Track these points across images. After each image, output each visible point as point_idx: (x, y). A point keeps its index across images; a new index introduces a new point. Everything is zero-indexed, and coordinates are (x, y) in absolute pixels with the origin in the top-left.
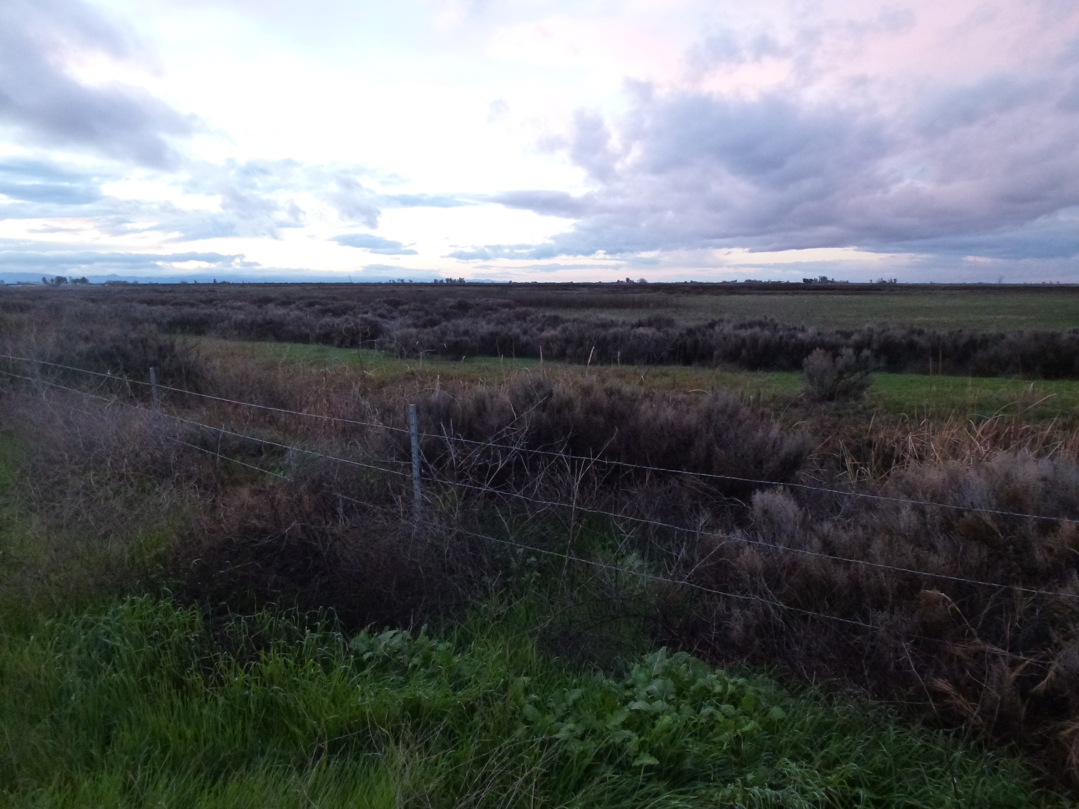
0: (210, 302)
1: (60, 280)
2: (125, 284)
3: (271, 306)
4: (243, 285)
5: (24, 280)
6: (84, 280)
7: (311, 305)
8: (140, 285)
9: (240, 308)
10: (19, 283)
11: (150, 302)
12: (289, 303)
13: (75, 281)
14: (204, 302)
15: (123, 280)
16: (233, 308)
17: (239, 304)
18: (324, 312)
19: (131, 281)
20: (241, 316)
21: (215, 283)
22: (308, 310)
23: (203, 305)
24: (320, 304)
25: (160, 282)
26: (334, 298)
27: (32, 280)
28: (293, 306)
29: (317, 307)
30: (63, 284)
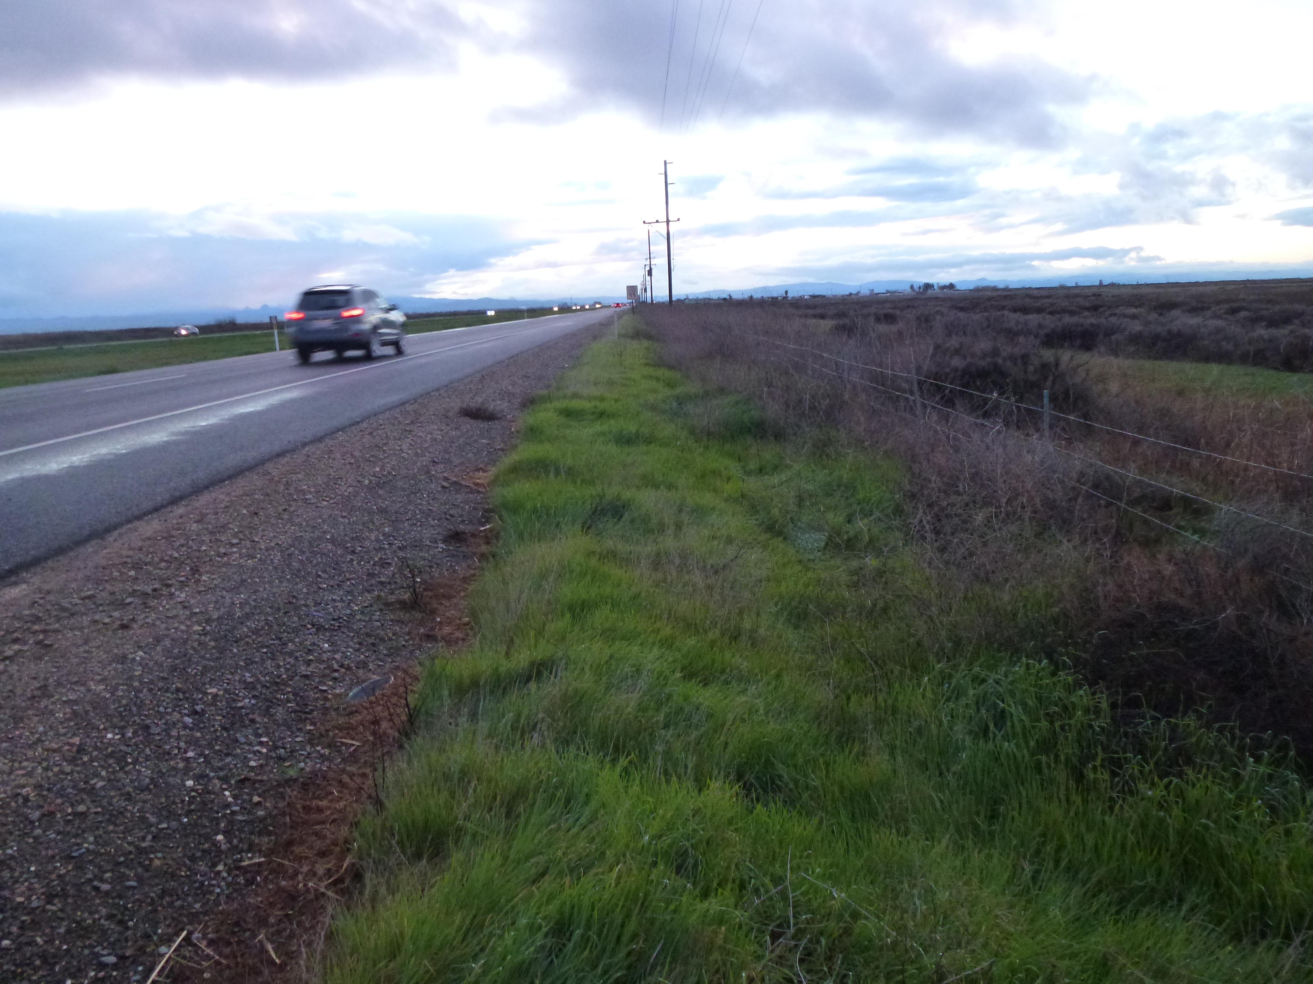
0: (1095, 308)
1: (928, 286)
2: (995, 289)
3: (1176, 313)
4: (1139, 286)
5: (892, 288)
6: (951, 286)
7: (1234, 311)
8: (1010, 290)
9: (1134, 317)
10: (888, 292)
11: (1024, 310)
12: (1202, 309)
13: (944, 287)
14: (1087, 309)
15: (992, 285)
16: (1125, 316)
17: (1133, 311)
18: (1255, 320)
19: (1001, 286)
20: (1137, 327)
21: (1101, 285)
22: (1230, 317)
23: (1087, 313)
24: (1248, 310)
25: (1034, 286)
26: (1269, 301)
27: (899, 288)
28: (1208, 313)
29: (1243, 314)
30: (929, 292)
